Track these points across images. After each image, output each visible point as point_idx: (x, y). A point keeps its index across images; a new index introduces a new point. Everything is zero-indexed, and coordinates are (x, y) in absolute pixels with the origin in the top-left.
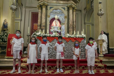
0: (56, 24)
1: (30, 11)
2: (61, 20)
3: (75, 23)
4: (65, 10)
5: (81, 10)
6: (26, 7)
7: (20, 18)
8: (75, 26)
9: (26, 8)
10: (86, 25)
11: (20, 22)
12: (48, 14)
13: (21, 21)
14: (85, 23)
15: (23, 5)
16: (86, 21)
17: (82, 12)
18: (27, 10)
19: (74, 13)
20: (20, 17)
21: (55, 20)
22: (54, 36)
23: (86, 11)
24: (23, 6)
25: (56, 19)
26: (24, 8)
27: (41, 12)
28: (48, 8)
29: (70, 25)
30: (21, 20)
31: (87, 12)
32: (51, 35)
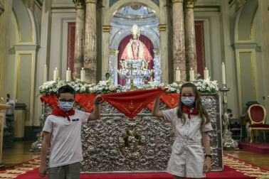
0: (136, 51)
1: (62, 19)
2: (154, 39)
3: (193, 46)
4: (158, 5)
5: (218, 7)
6: (52, 8)
7: (34, 42)
8: (192, 56)
9: (53, 11)
10: (238, 51)
11: (33, 53)
12: (105, 21)
13: (37, 50)
14: (233, 46)
15: (44, 3)
16: (237, 37)
17: (223, 10)
18: (56, 16)
19: (191, 12)
20: (34, 37)
21: (131, 41)
22: (101, 89)
23: (234, 6)
24: (41, 5)
25: (135, 37)
26: (46, 12)
27: (82, 17)
28: (104, 4)
29: (175, 52)
30: (38, 48)
31: (237, 10)
32: (91, 89)
